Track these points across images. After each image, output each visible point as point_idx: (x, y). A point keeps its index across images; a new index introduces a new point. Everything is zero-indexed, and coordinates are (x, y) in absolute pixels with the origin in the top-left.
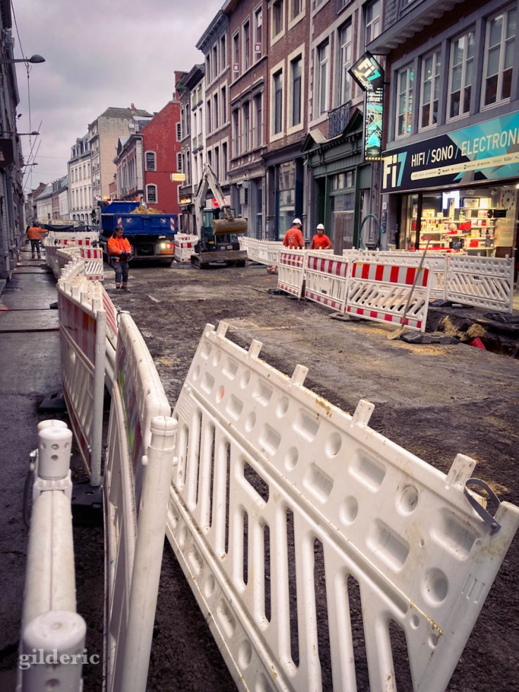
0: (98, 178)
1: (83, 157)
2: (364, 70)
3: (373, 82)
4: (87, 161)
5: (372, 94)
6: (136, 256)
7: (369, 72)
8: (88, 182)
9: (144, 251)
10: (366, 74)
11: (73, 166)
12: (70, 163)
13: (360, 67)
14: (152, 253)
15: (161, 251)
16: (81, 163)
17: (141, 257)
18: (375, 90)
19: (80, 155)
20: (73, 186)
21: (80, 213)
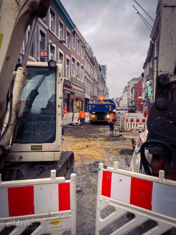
0: (129, 96)
1: (126, 91)
2: (148, 83)
3: (149, 85)
4: (127, 92)
5: (149, 87)
6: (97, 120)
7: (149, 83)
8: (127, 98)
9: (100, 118)
10: (148, 84)
11: (124, 93)
12: (123, 92)
13: (147, 83)
14: (103, 119)
15: (107, 118)
16: (125, 93)
17: (98, 120)
18: (150, 86)
19: (125, 91)
20: (123, 99)
21: (124, 106)
